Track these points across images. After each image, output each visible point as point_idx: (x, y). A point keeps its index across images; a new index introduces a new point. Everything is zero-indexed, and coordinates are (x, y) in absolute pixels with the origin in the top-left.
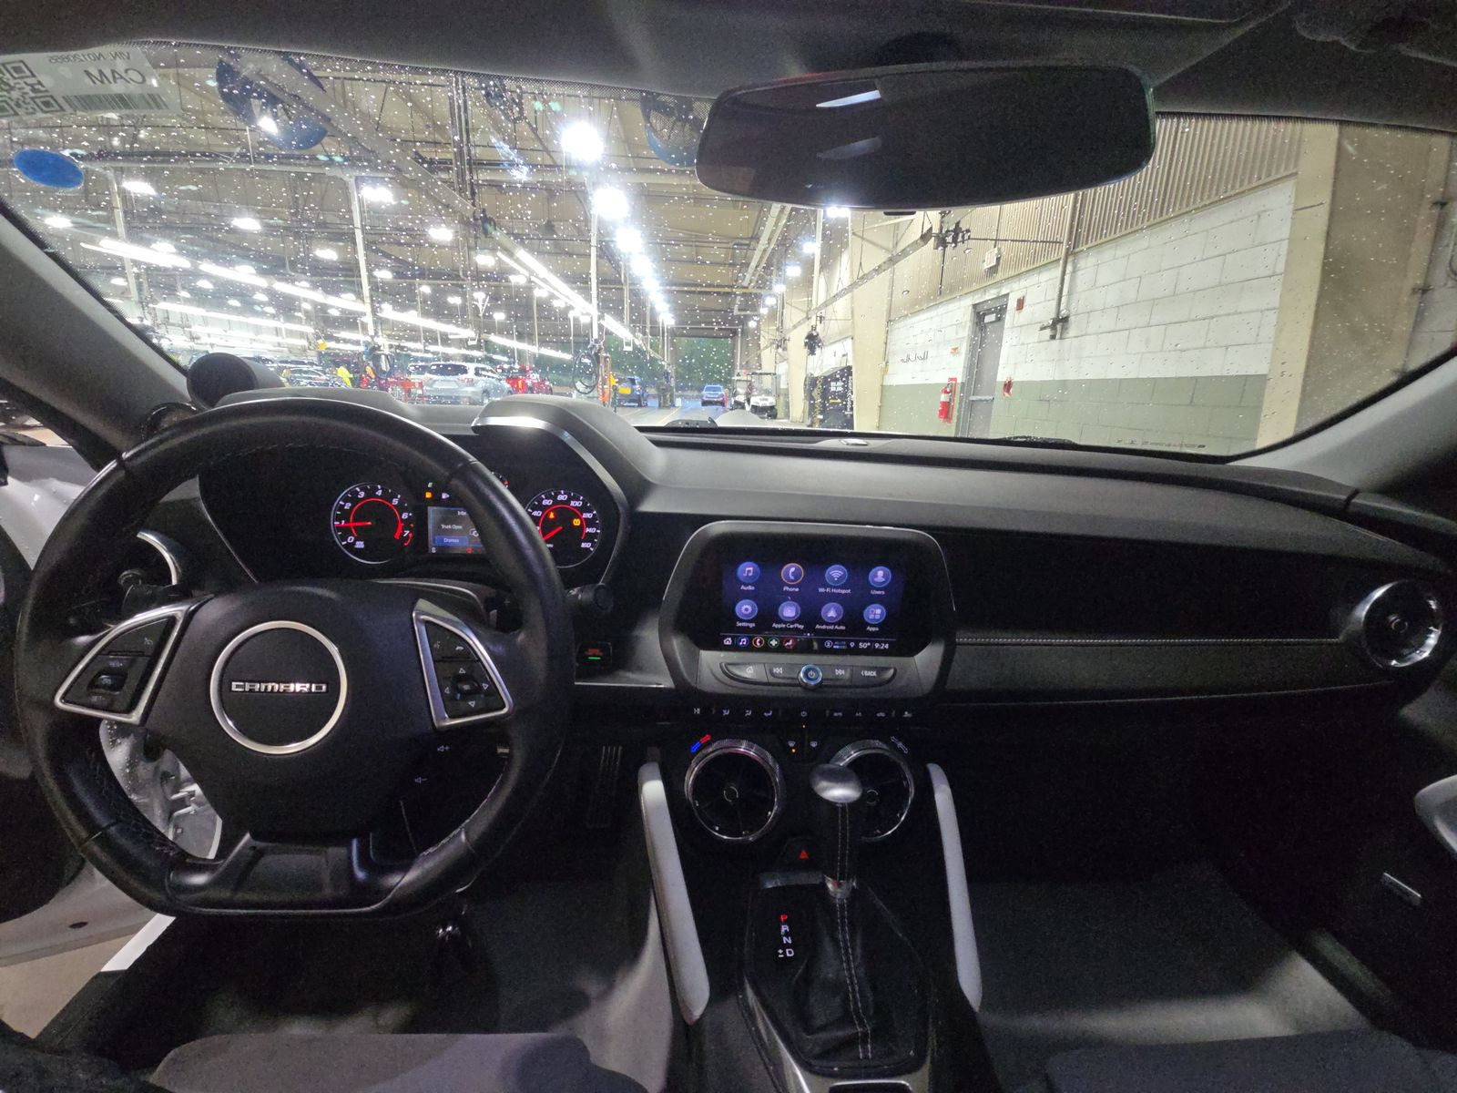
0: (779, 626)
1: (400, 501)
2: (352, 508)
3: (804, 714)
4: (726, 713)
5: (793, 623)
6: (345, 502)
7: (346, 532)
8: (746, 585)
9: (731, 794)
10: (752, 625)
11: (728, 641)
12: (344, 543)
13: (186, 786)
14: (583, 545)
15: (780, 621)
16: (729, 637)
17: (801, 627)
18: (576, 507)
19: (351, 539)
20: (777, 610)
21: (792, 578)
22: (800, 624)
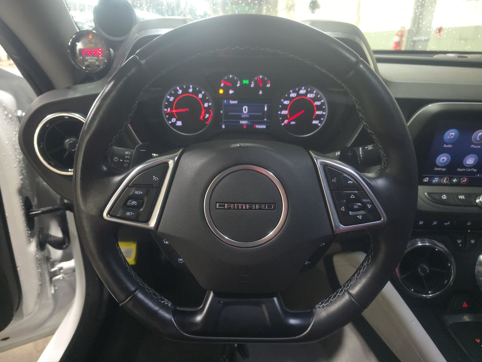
0: (461, 170)
1: (203, 95)
2: (174, 100)
3: (469, 224)
4: (421, 223)
5: (470, 168)
6: (170, 96)
7: (171, 116)
8: (447, 144)
9: (424, 270)
10: (444, 170)
11: (426, 180)
12: (170, 122)
13: (57, 264)
14: (314, 122)
15: (463, 167)
16: (427, 177)
17: (475, 170)
18: (311, 98)
19: (174, 120)
20: (462, 161)
21: (478, 139)
22: (475, 169)
